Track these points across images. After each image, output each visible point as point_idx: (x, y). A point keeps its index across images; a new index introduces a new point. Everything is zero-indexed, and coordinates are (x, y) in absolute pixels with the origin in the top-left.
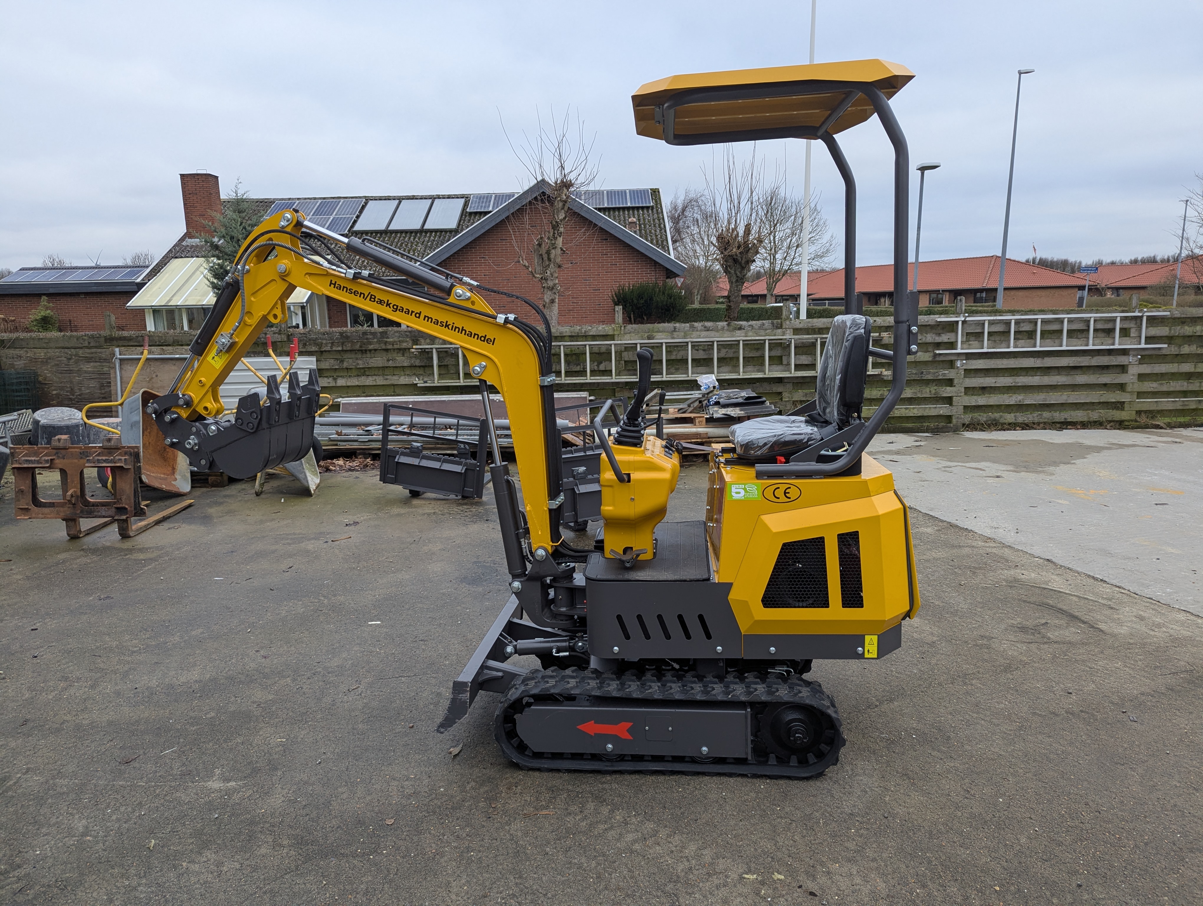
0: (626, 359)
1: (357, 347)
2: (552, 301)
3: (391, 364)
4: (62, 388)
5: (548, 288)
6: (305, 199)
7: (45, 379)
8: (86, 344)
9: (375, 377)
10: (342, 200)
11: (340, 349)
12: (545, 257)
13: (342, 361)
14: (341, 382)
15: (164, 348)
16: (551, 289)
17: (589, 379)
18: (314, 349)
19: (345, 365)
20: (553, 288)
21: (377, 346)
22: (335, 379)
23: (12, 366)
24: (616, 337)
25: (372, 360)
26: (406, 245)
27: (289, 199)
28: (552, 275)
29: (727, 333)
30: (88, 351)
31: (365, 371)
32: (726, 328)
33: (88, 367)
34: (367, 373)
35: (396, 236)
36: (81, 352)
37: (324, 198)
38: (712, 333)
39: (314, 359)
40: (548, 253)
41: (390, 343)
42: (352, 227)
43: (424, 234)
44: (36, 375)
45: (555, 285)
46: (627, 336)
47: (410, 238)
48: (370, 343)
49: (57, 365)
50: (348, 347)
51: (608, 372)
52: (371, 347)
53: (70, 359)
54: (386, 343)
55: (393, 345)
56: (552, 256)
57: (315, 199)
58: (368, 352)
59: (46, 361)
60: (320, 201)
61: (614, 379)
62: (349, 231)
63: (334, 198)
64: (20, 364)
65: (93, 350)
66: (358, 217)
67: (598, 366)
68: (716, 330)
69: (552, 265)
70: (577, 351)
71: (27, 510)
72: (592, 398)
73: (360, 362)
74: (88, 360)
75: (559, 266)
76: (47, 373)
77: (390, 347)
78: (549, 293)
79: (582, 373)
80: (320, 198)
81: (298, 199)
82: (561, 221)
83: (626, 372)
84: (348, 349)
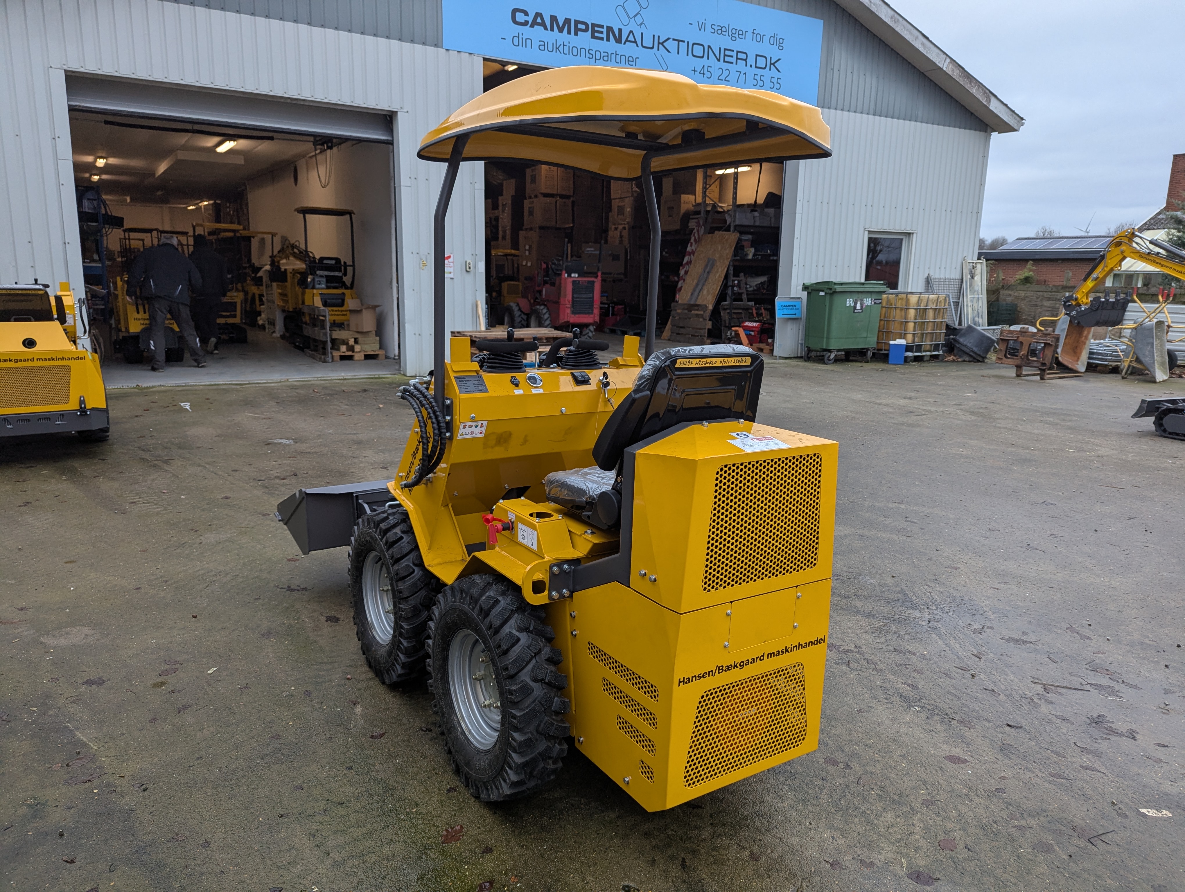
4: (1029, 315)
7: (1021, 309)
8: (1050, 289)
23: (1005, 300)
30: (1050, 294)
33: (1047, 304)
36: (1045, 294)
44: (1016, 306)
49: (1030, 301)
53: (1038, 298)
59: (1023, 299)
64: (1009, 299)
65: (1053, 293)
71: (1001, 359)
74: (1049, 299)
76: (1023, 306)
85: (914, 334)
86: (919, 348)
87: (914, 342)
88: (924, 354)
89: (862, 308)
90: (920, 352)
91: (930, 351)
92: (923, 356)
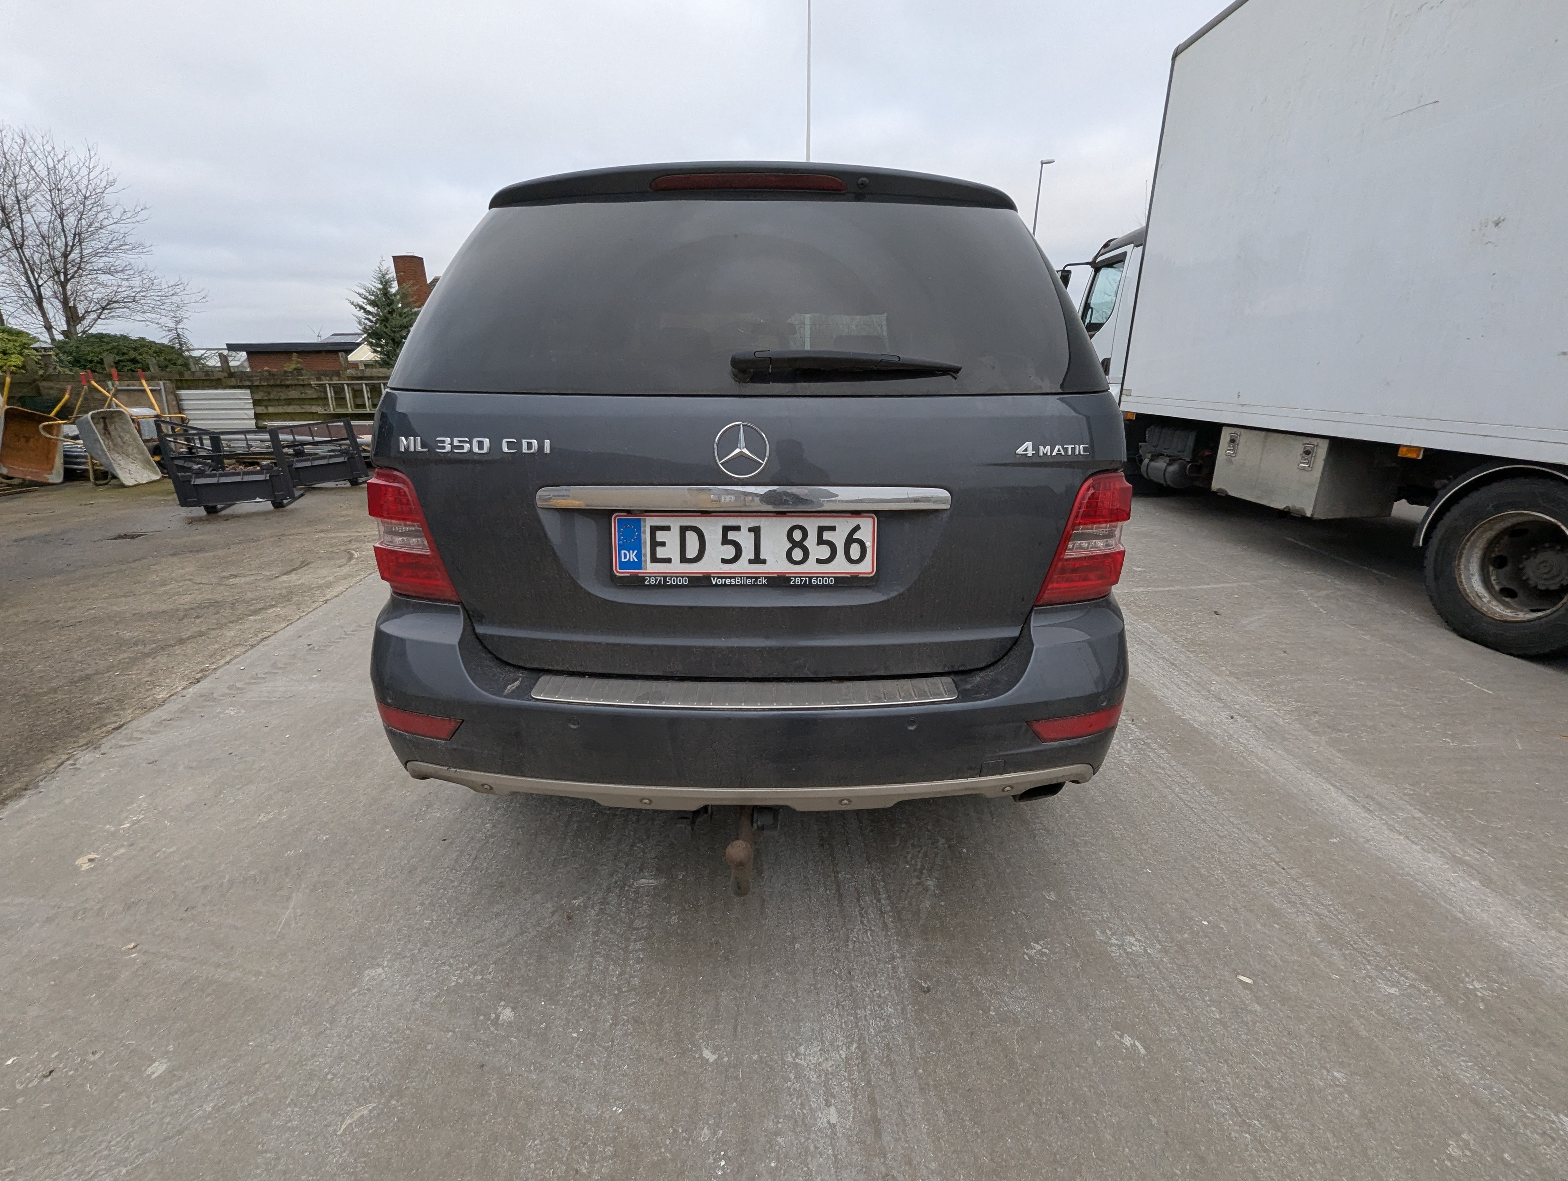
1: (278, 382)
3: (303, 396)
9: (292, 406)
11: (266, 384)
13: (269, 393)
14: (271, 410)
18: (248, 383)
19: (272, 396)
25: (291, 393)
39: (248, 391)
48: (288, 380)
50: (272, 382)
52: (288, 383)
73: (282, 394)
84: (273, 384)
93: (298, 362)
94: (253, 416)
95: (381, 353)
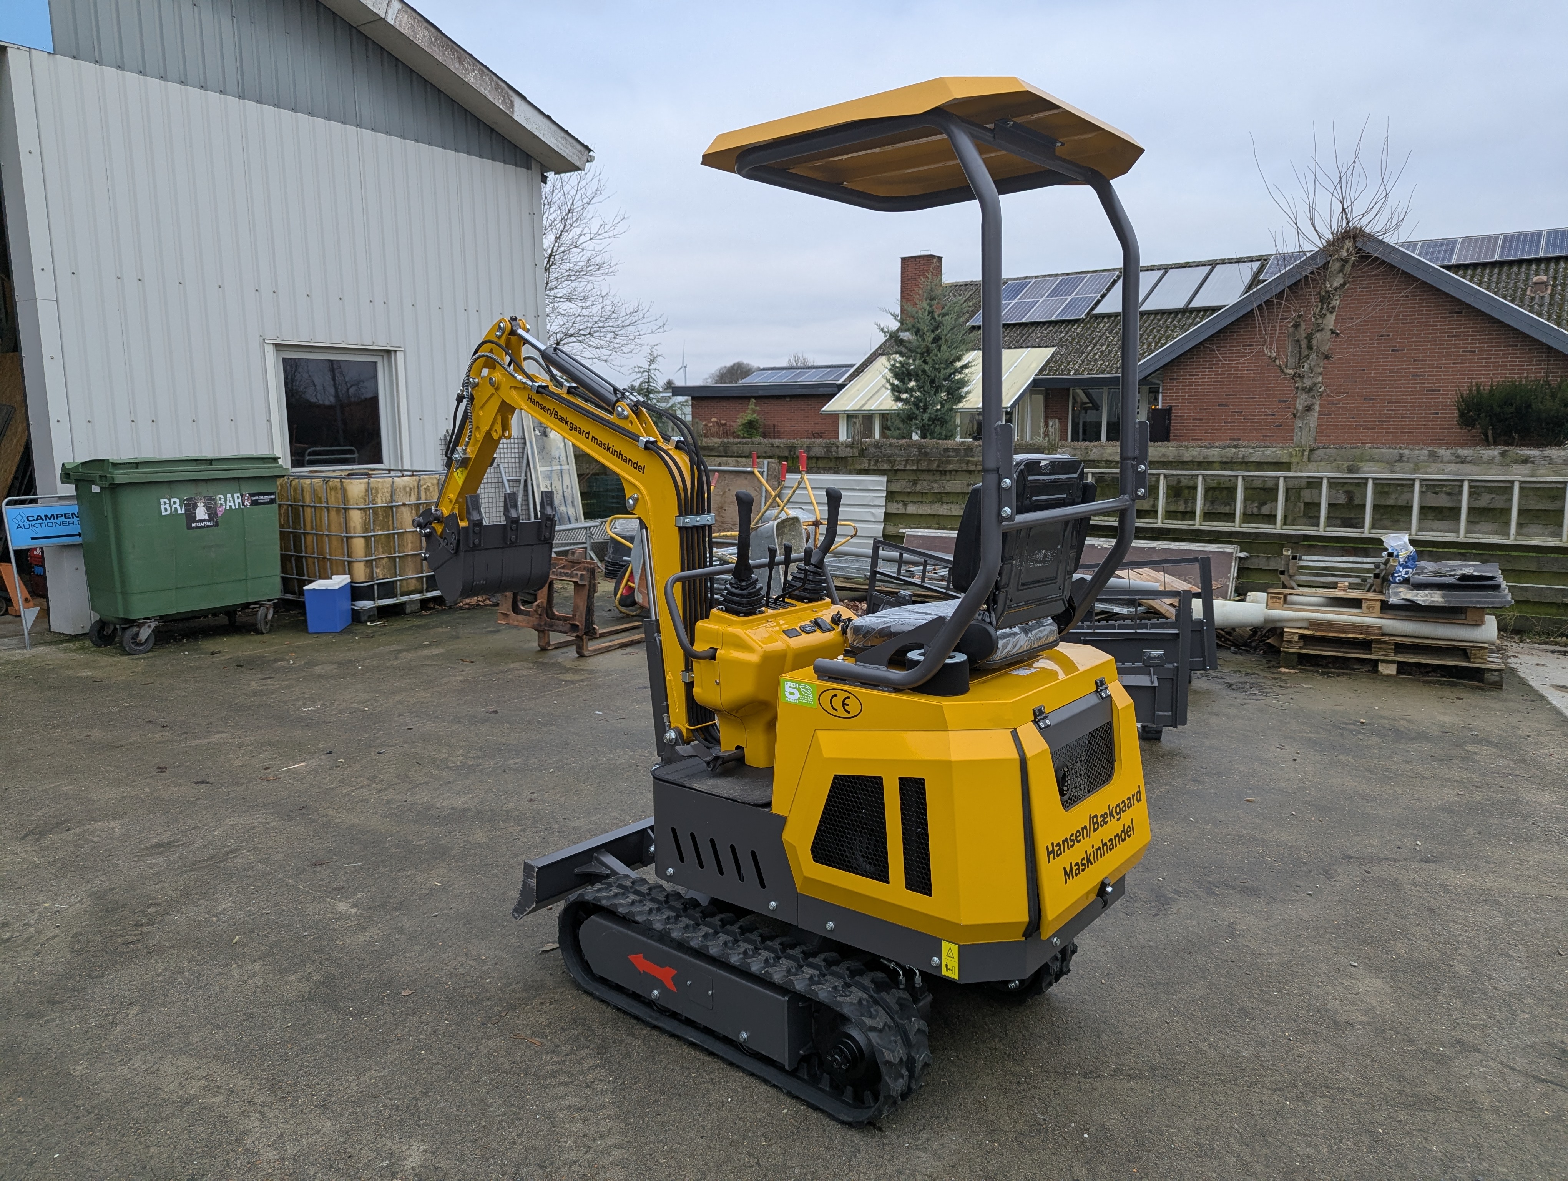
0: (1307, 500)
1: (934, 466)
2: (1308, 409)
5: (1303, 389)
6: (1045, 276)
9: (950, 505)
10: (1089, 275)
11: (914, 468)
12: (1304, 343)
13: (915, 483)
14: (912, 509)
15: (739, 459)
16: (1308, 390)
17: (1237, 526)
18: (886, 466)
19: (918, 488)
20: (1310, 389)
21: (956, 467)
22: (905, 505)
24: (1293, 467)
25: (949, 484)
26: (1158, 331)
27: (1026, 278)
28: (1311, 370)
29: (1496, 469)
31: (942, 497)
32: (1498, 459)
34: (944, 499)
35: (1148, 318)
37: (1068, 274)
38: (1467, 467)
39: (884, 479)
40: (1309, 338)
41: (972, 463)
42: (1093, 309)
43: (1187, 314)
45: (1315, 384)
46: (1311, 466)
47: (1166, 321)
48: (950, 463)
50: (924, 466)
51: (1271, 518)
52: (950, 467)
54: (968, 463)
55: (976, 465)
56: (1314, 342)
57: (1056, 275)
58: (948, 473)
60: (1061, 278)
61: (1278, 528)
62: (1088, 314)
63: (1079, 273)
66: (1103, 296)
67: (1259, 508)
68: (1477, 462)
69: (1313, 356)
70: (1228, 485)
71: (506, 615)
72: (1242, 555)
73: (935, 485)
75: (1327, 357)
77: (972, 468)
78: (1304, 396)
79: (1231, 517)
80: (1063, 274)
81: (1036, 277)
82: (1335, 290)
83: (1304, 520)
84: (924, 468)
85: (369, 563)
86: (388, 589)
87: (372, 578)
88: (404, 599)
89: (212, 516)
90: (394, 596)
91: (421, 592)
92: (403, 604)
93: (754, 412)
94: (881, 518)
95: (906, 401)
